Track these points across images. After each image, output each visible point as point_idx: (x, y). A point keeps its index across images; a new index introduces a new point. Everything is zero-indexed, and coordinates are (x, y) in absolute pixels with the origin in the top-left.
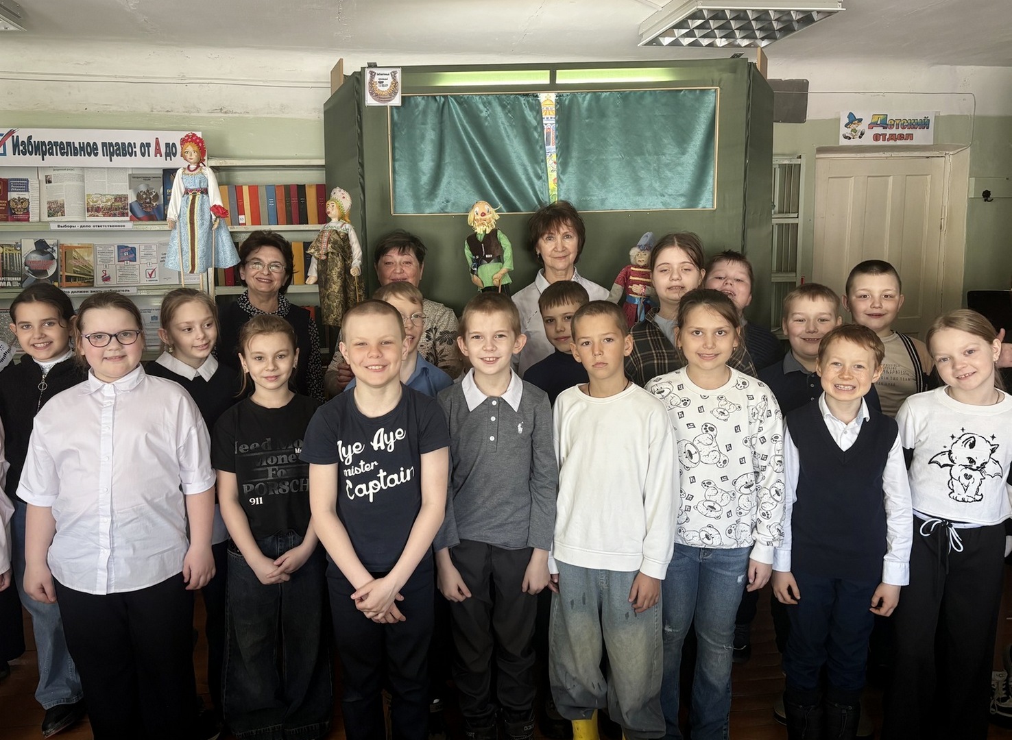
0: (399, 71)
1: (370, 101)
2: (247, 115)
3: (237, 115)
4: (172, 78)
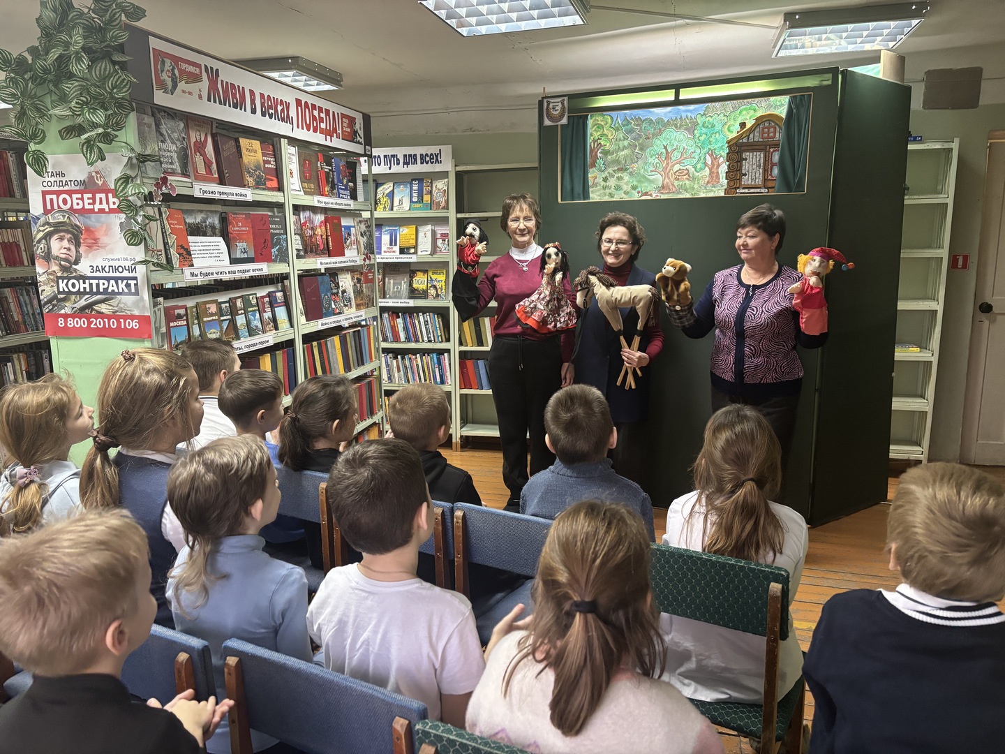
0: (566, 98)
1: (547, 122)
2: (488, 132)
3: (481, 133)
4: (441, 109)
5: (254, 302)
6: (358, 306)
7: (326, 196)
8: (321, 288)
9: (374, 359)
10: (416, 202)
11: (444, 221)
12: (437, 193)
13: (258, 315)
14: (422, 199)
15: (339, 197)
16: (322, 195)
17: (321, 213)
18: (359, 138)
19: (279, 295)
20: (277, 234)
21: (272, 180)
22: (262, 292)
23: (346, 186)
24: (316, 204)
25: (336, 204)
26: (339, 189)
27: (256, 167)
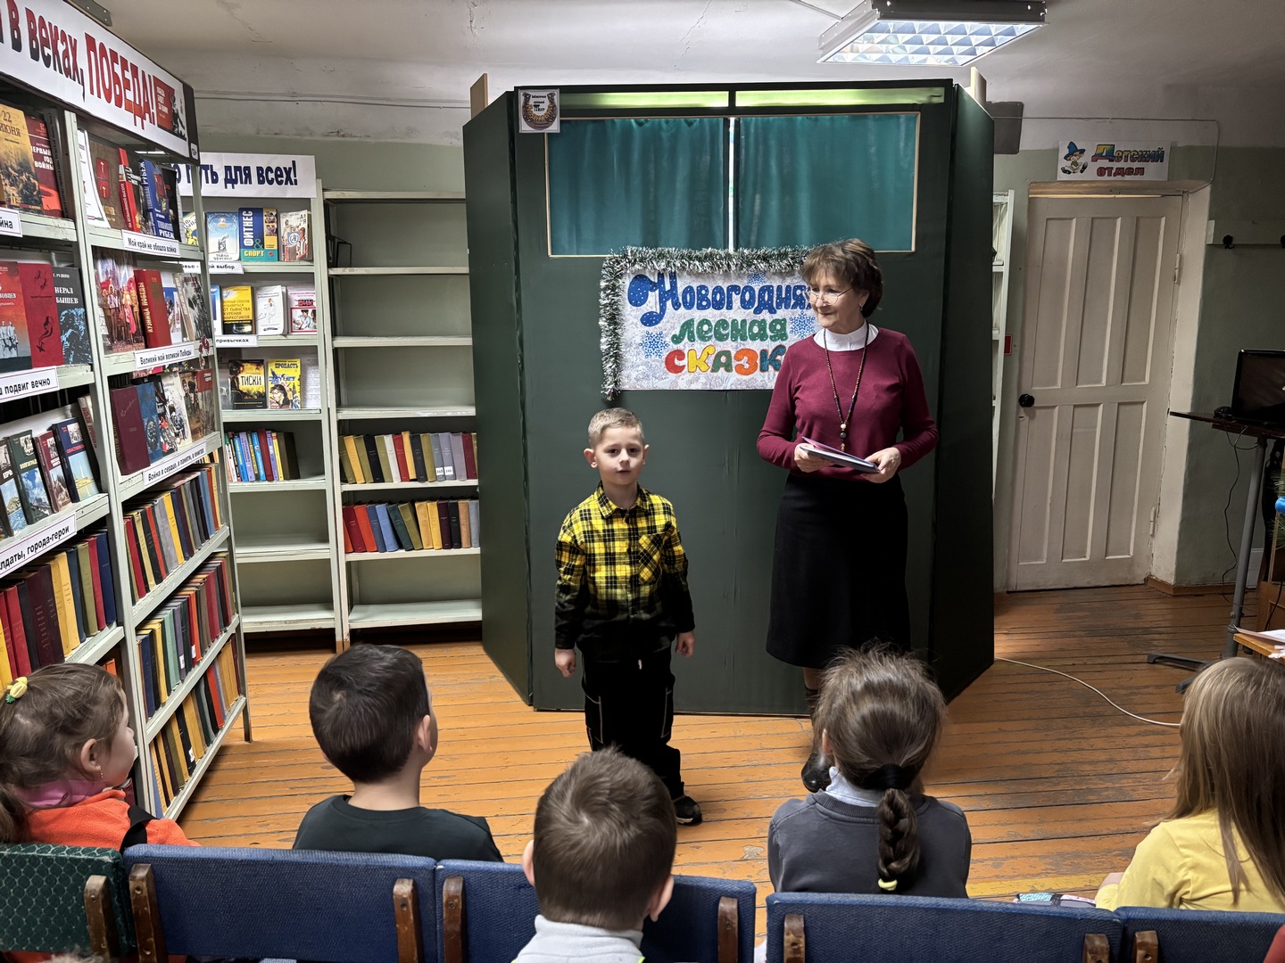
0: (557, 92)
1: (525, 128)
4: (281, 95)
5: (29, 449)
6: (194, 432)
7: (138, 231)
8: (143, 407)
9: (220, 525)
10: (251, 247)
11: (307, 279)
12: (289, 234)
13: (38, 475)
14: (263, 243)
15: (158, 235)
16: (132, 229)
17: (128, 264)
18: (181, 128)
19: (73, 428)
20: (66, 306)
21: (49, 195)
22: (39, 427)
23: (167, 215)
24: (126, 247)
25: (156, 247)
26: (156, 219)
27: (20, 164)
